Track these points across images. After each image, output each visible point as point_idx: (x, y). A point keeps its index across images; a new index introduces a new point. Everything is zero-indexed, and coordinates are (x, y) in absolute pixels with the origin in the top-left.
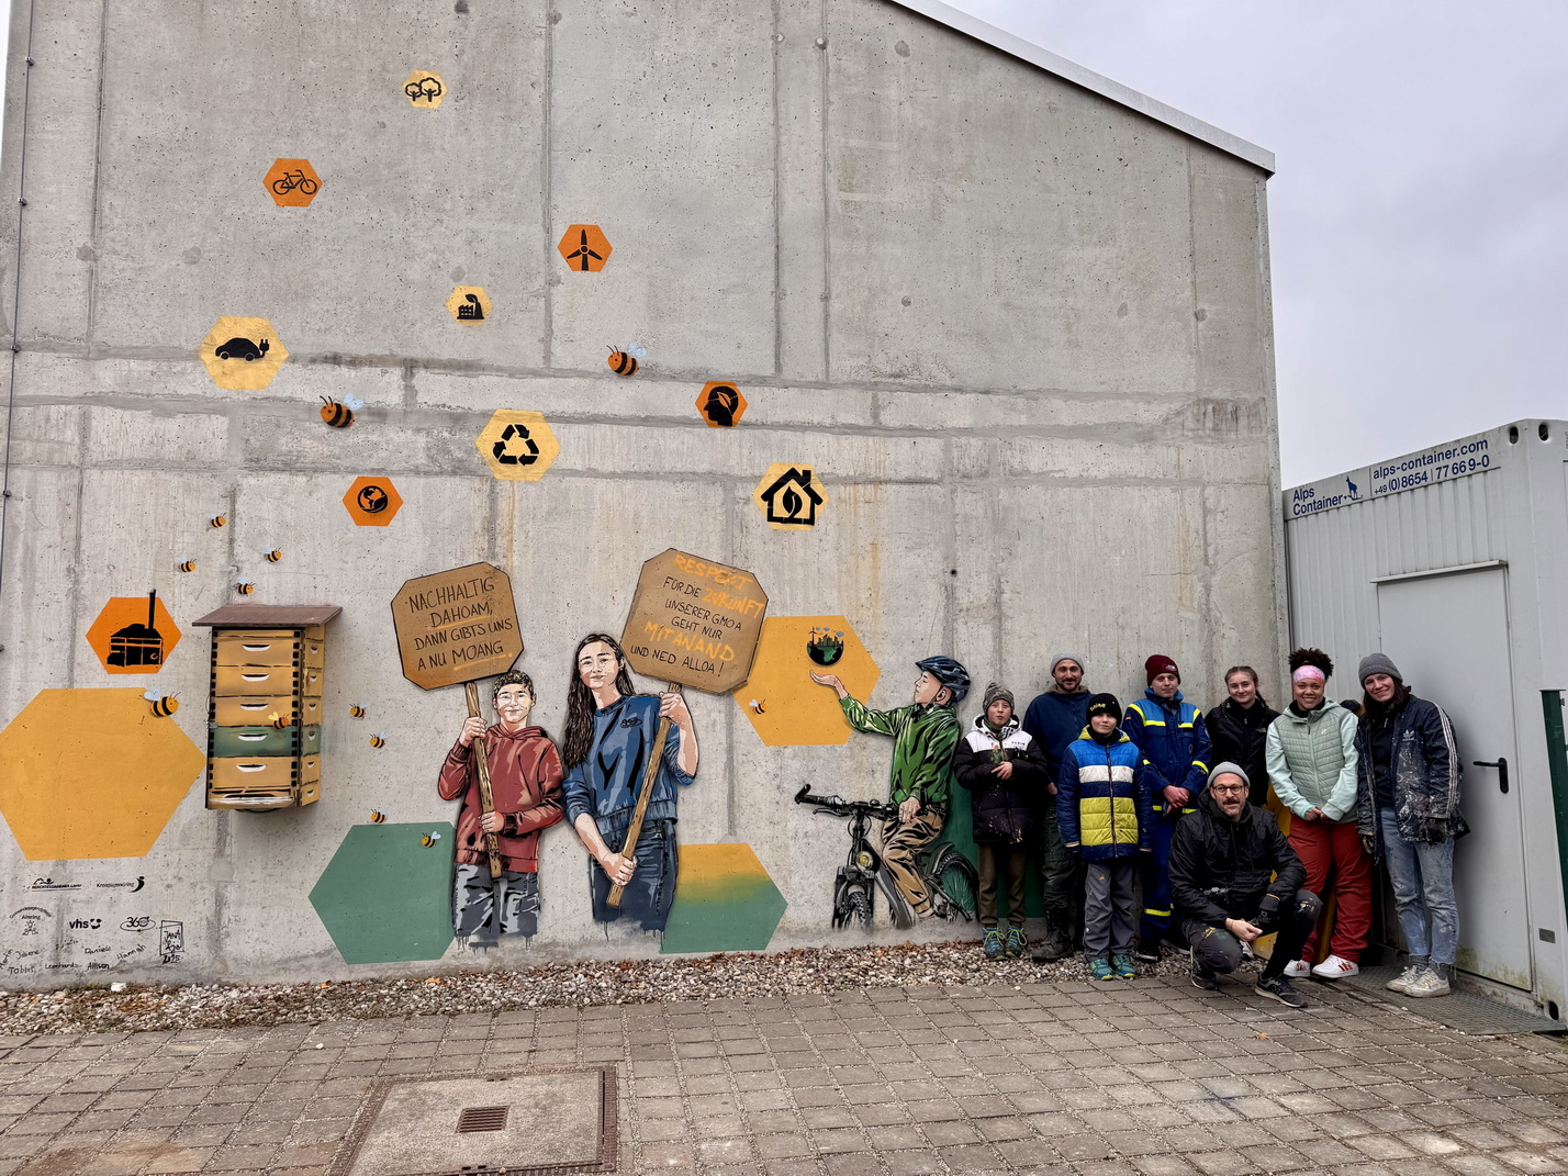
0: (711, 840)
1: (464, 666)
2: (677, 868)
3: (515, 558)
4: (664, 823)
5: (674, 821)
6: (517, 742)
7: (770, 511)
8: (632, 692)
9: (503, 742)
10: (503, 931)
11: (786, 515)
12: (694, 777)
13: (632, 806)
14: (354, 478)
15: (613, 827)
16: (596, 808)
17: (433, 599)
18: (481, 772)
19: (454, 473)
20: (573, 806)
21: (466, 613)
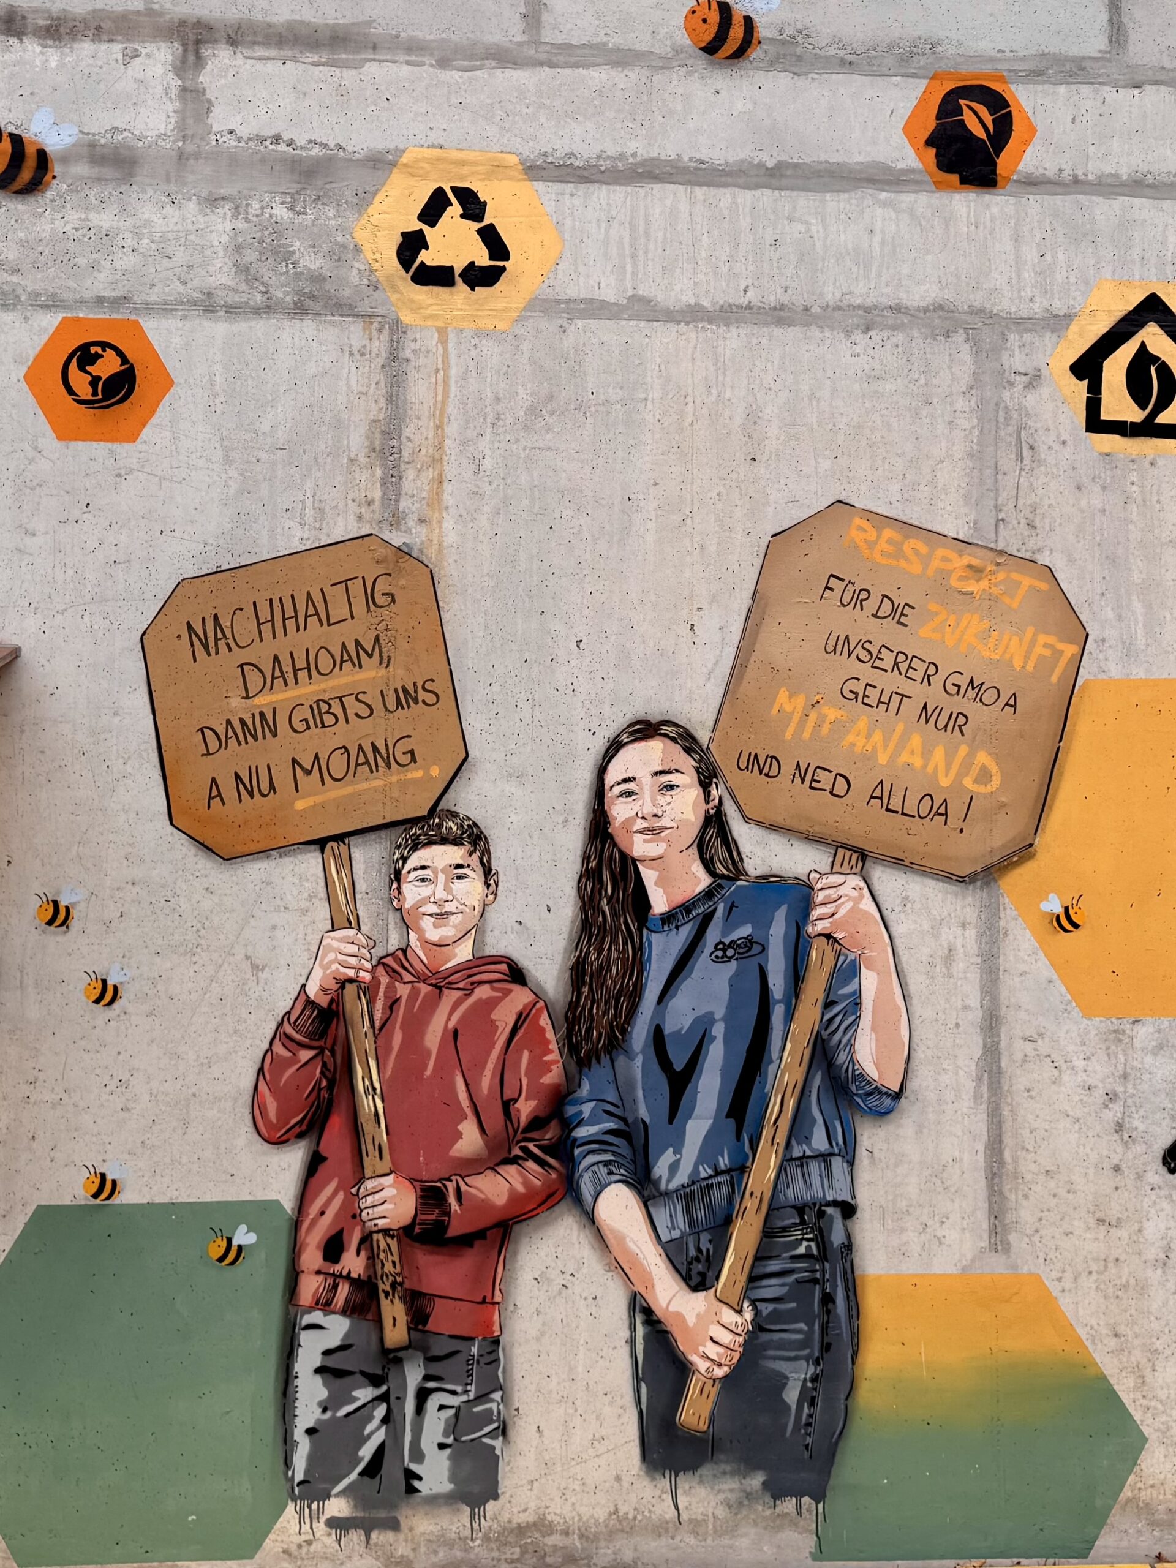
0: (945, 1264)
1: (319, 799)
2: (855, 1336)
3: (448, 524)
4: (821, 1214)
5: (848, 1210)
6: (450, 997)
7: (1093, 405)
8: (737, 871)
9: (414, 995)
10: (412, 1490)
11: (1134, 414)
12: (898, 1096)
13: (740, 1169)
14: (50, 321)
15: (691, 1222)
16: (648, 1169)
17: (245, 628)
18: (359, 1072)
19: (300, 309)
20: (589, 1164)
21: (325, 662)
